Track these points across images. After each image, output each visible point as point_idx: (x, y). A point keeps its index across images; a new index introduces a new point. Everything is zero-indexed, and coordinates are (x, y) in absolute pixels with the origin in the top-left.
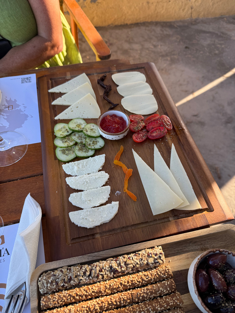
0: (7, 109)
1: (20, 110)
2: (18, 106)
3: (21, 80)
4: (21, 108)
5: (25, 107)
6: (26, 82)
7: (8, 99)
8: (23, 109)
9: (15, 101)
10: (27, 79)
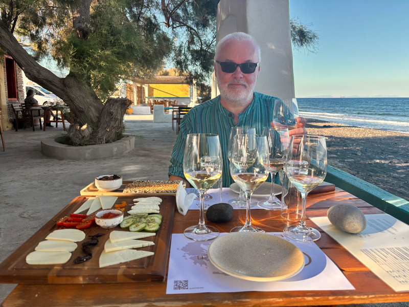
0: (204, 257)
1: (189, 254)
2: (191, 258)
3: (189, 287)
4: (188, 256)
5: (184, 256)
6: (181, 282)
7: (203, 265)
8: (187, 255)
9: (195, 263)
10: (179, 288)
